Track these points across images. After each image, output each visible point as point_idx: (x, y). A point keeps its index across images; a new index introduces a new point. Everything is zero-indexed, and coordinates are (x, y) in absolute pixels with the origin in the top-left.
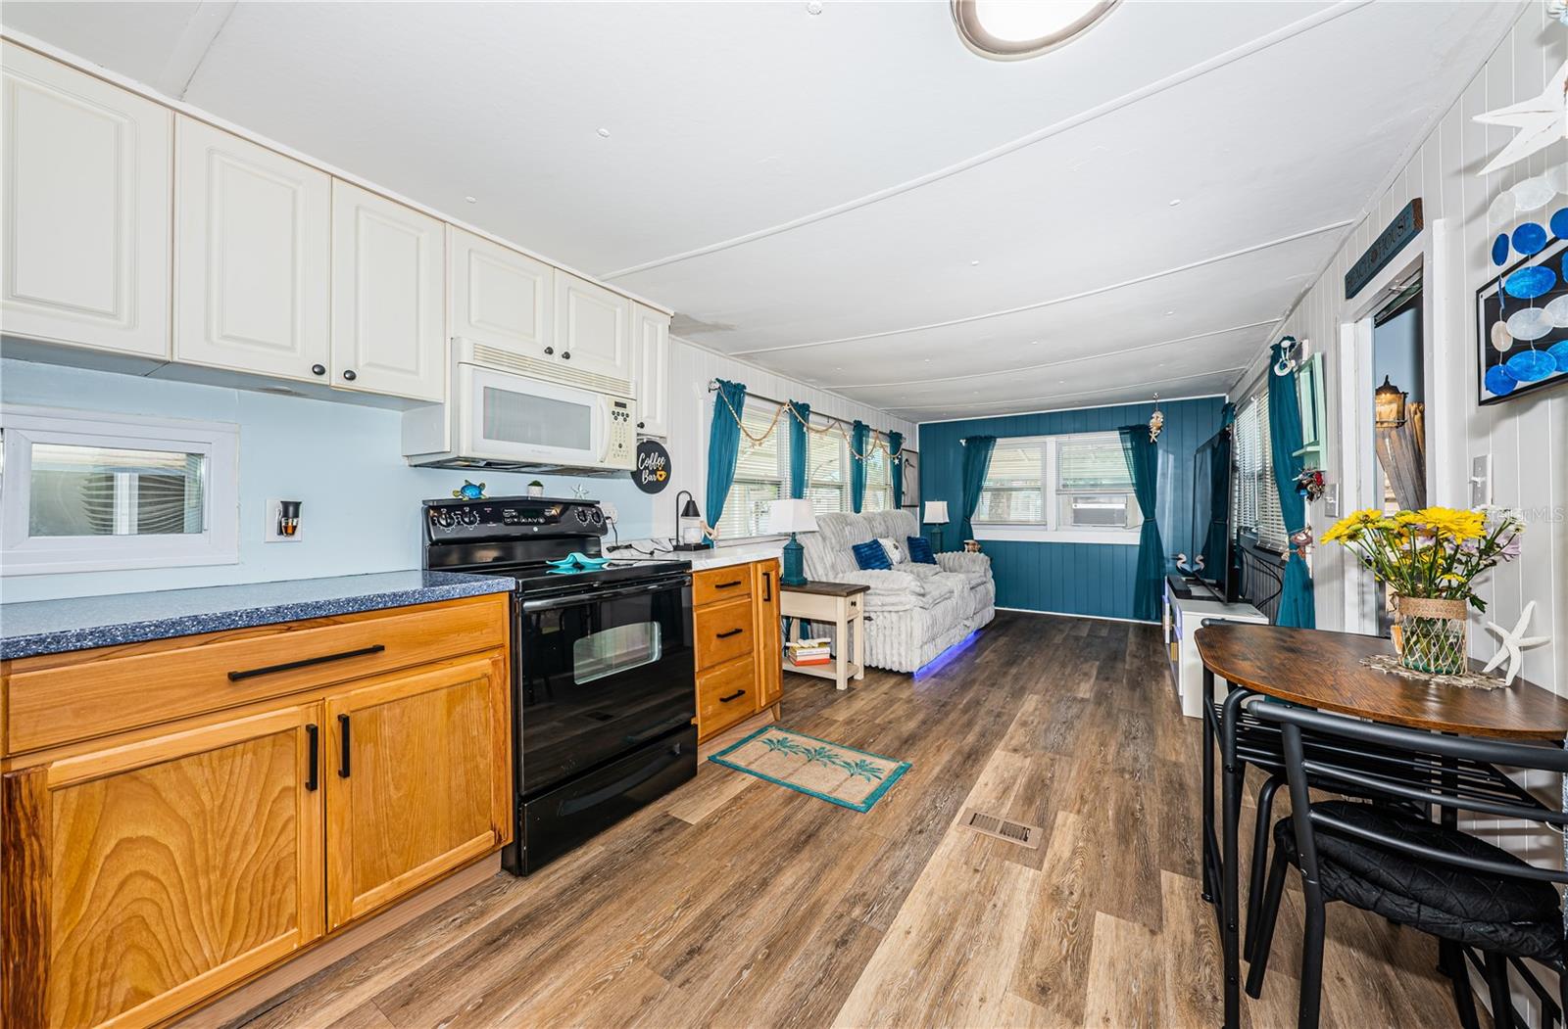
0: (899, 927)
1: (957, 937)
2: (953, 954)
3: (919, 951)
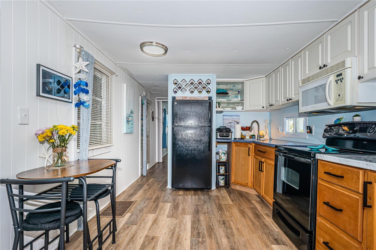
0: (188, 240)
1: (174, 242)
2: (174, 239)
3: (181, 237)
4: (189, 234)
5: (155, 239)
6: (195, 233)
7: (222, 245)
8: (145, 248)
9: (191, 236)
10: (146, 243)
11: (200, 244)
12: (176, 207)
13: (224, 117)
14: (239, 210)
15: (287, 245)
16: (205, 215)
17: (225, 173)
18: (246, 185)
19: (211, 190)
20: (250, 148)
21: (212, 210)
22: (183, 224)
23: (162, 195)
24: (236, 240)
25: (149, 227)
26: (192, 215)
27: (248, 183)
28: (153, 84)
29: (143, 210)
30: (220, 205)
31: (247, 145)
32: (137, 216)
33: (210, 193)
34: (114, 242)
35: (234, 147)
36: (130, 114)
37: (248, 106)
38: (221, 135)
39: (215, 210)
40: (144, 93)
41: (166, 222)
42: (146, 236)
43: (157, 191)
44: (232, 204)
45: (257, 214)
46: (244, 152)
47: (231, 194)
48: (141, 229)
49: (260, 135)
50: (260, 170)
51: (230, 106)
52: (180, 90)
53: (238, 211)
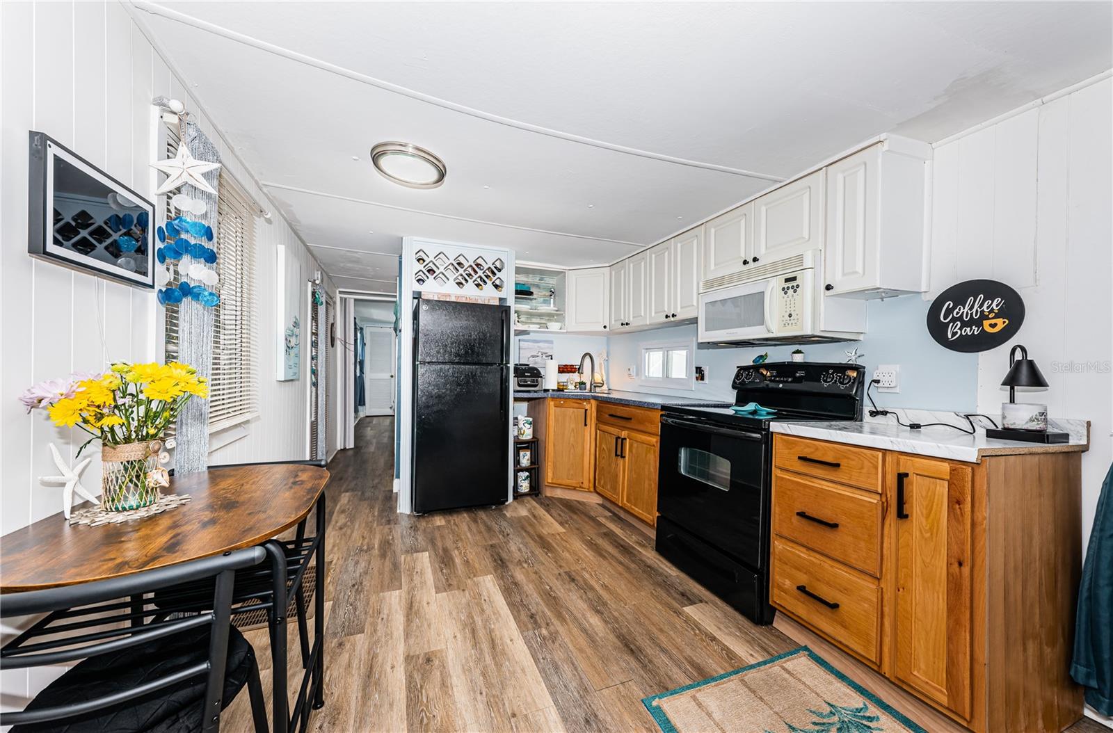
0: (518, 639)
1: (487, 656)
2: (482, 646)
3: (498, 636)
4: (512, 624)
5: (434, 658)
6: (524, 617)
7: (597, 634)
8: (422, 695)
9: (519, 627)
10: (417, 677)
11: (549, 643)
12: (445, 560)
13: (521, 343)
14: (584, 542)
15: (706, 602)
16: (524, 568)
17: (531, 465)
18: (578, 486)
19: (507, 505)
21: (532, 552)
22: (485, 600)
23: (396, 535)
24: (616, 614)
25: (401, 628)
26: (493, 573)
27: (582, 483)
29: (361, 583)
30: (541, 537)
31: (576, 403)
32: (351, 605)
33: (505, 512)
35: (551, 408)
36: (292, 327)
37: (573, 323)
38: (522, 383)
39: (538, 551)
41: (441, 606)
42: (408, 659)
43: (375, 525)
44: (564, 531)
45: (622, 546)
46: (576, 418)
47: (551, 509)
48: (383, 640)
49: (594, 383)
50: (619, 453)
51: (534, 320)
52: (431, 277)
53: (584, 546)
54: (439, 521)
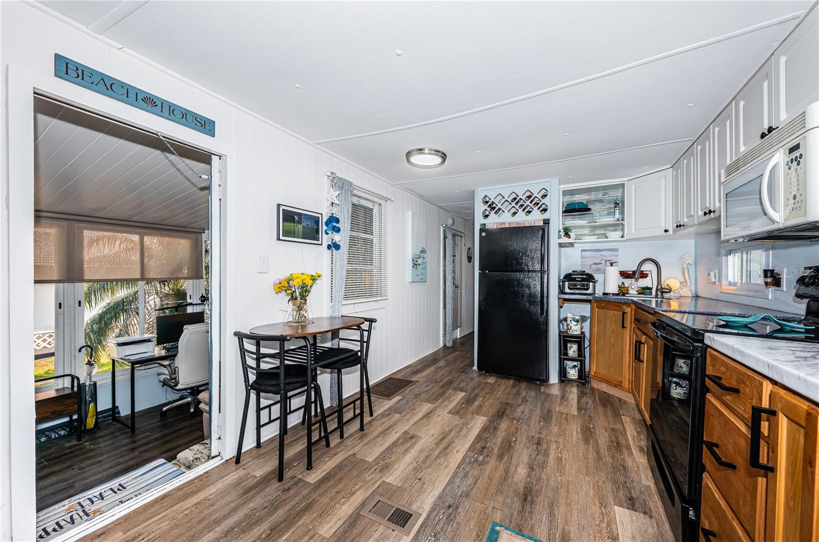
0: (462, 453)
1: (438, 450)
2: (440, 445)
3: (453, 446)
4: (467, 445)
5: (415, 438)
6: (478, 445)
7: (513, 477)
8: (395, 448)
9: (470, 448)
10: (401, 441)
11: (476, 465)
12: (470, 400)
13: (583, 253)
14: (583, 427)
15: (651, 517)
16: (512, 423)
17: (578, 357)
18: (618, 384)
19: (548, 383)
20: (626, 313)
21: (531, 417)
22: (468, 427)
23: (460, 379)
25: (416, 420)
27: (621, 382)
28: (460, 206)
29: (420, 395)
30: (549, 411)
31: (620, 307)
32: (407, 402)
33: (542, 388)
34: (362, 428)
35: (595, 309)
36: (419, 253)
37: (633, 231)
38: (572, 287)
39: (536, 418)
40: (450, 222)
41: (443, 419)
42: (406, 432)
44: (576, 414)
45: (618, 443)
46: (615, 320)
47: (585, 398)
48: (404, 420)
49: (662, 288)
51: (597, 232)
52: (493, 212)
53: (579, 429)
54: (491, 380)
